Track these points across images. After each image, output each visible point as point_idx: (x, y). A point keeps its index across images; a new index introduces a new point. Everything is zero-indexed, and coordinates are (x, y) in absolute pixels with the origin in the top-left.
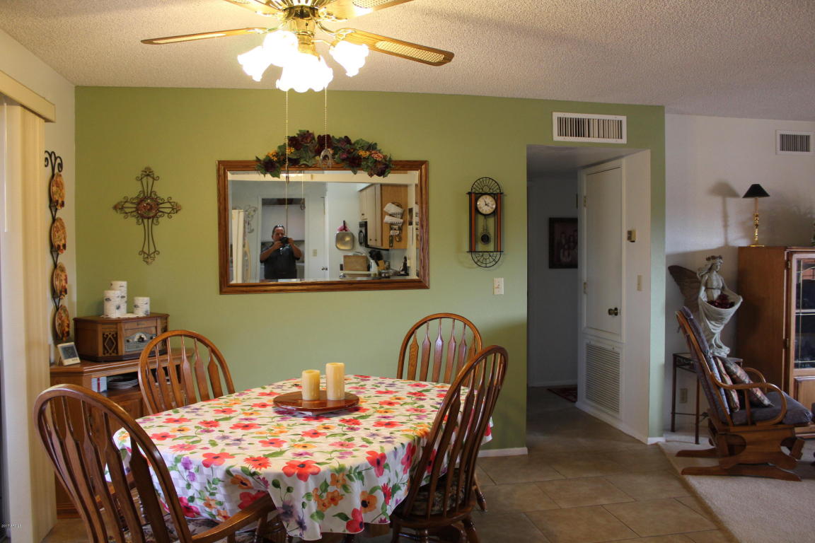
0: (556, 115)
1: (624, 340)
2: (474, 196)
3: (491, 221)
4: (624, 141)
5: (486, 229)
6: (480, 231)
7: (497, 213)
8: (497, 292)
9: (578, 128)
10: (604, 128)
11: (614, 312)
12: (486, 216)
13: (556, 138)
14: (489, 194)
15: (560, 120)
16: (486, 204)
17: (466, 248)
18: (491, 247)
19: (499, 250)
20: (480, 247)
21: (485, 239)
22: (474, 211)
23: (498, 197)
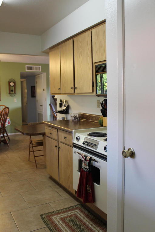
0: (26, 66)
1: (43, 111)
2: (9, 82)
3: (13, 87)
4: (40, 71)
5: (12, 89)
6: (11, 89)
7: (14, 86)
8: (15, 101)
9: (31, 68)
10: (36, 68)
11: (42, 106)
12: (12, 86)
13: (26, 70)
14: (13, 82)
15: (27, 67)
16: (12, 84)
17: (8, 93)
18: (13, 92)
19: (15, 93)
20: (11, 92)
21: (12, 91)
22: (10, 85)
23: (14, 83)
